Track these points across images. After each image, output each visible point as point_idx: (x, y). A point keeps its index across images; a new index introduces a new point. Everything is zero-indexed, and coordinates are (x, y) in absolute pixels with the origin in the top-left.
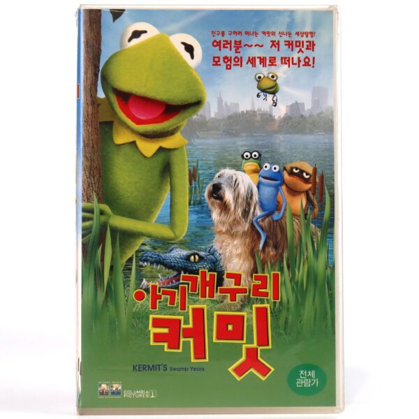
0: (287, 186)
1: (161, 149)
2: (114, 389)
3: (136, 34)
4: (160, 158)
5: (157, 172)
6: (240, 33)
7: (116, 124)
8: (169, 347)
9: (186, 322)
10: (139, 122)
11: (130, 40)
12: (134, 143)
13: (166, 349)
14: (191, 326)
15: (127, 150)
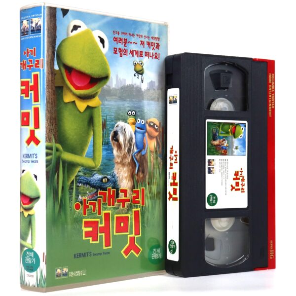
0: (148, 134)
1: (88, 107)
2: (64, 272)
3: (76, 28)
4: (87, 113)
5: (86, 123)
6: (126, 34)
7: (65, 88)
8: (93, 240)
9: (101, 223)
10: (77, 88)
11: (72, 31)
12: (74, 102)
13: (91, 242)
14: (103, 225)
15: (70, 107)
